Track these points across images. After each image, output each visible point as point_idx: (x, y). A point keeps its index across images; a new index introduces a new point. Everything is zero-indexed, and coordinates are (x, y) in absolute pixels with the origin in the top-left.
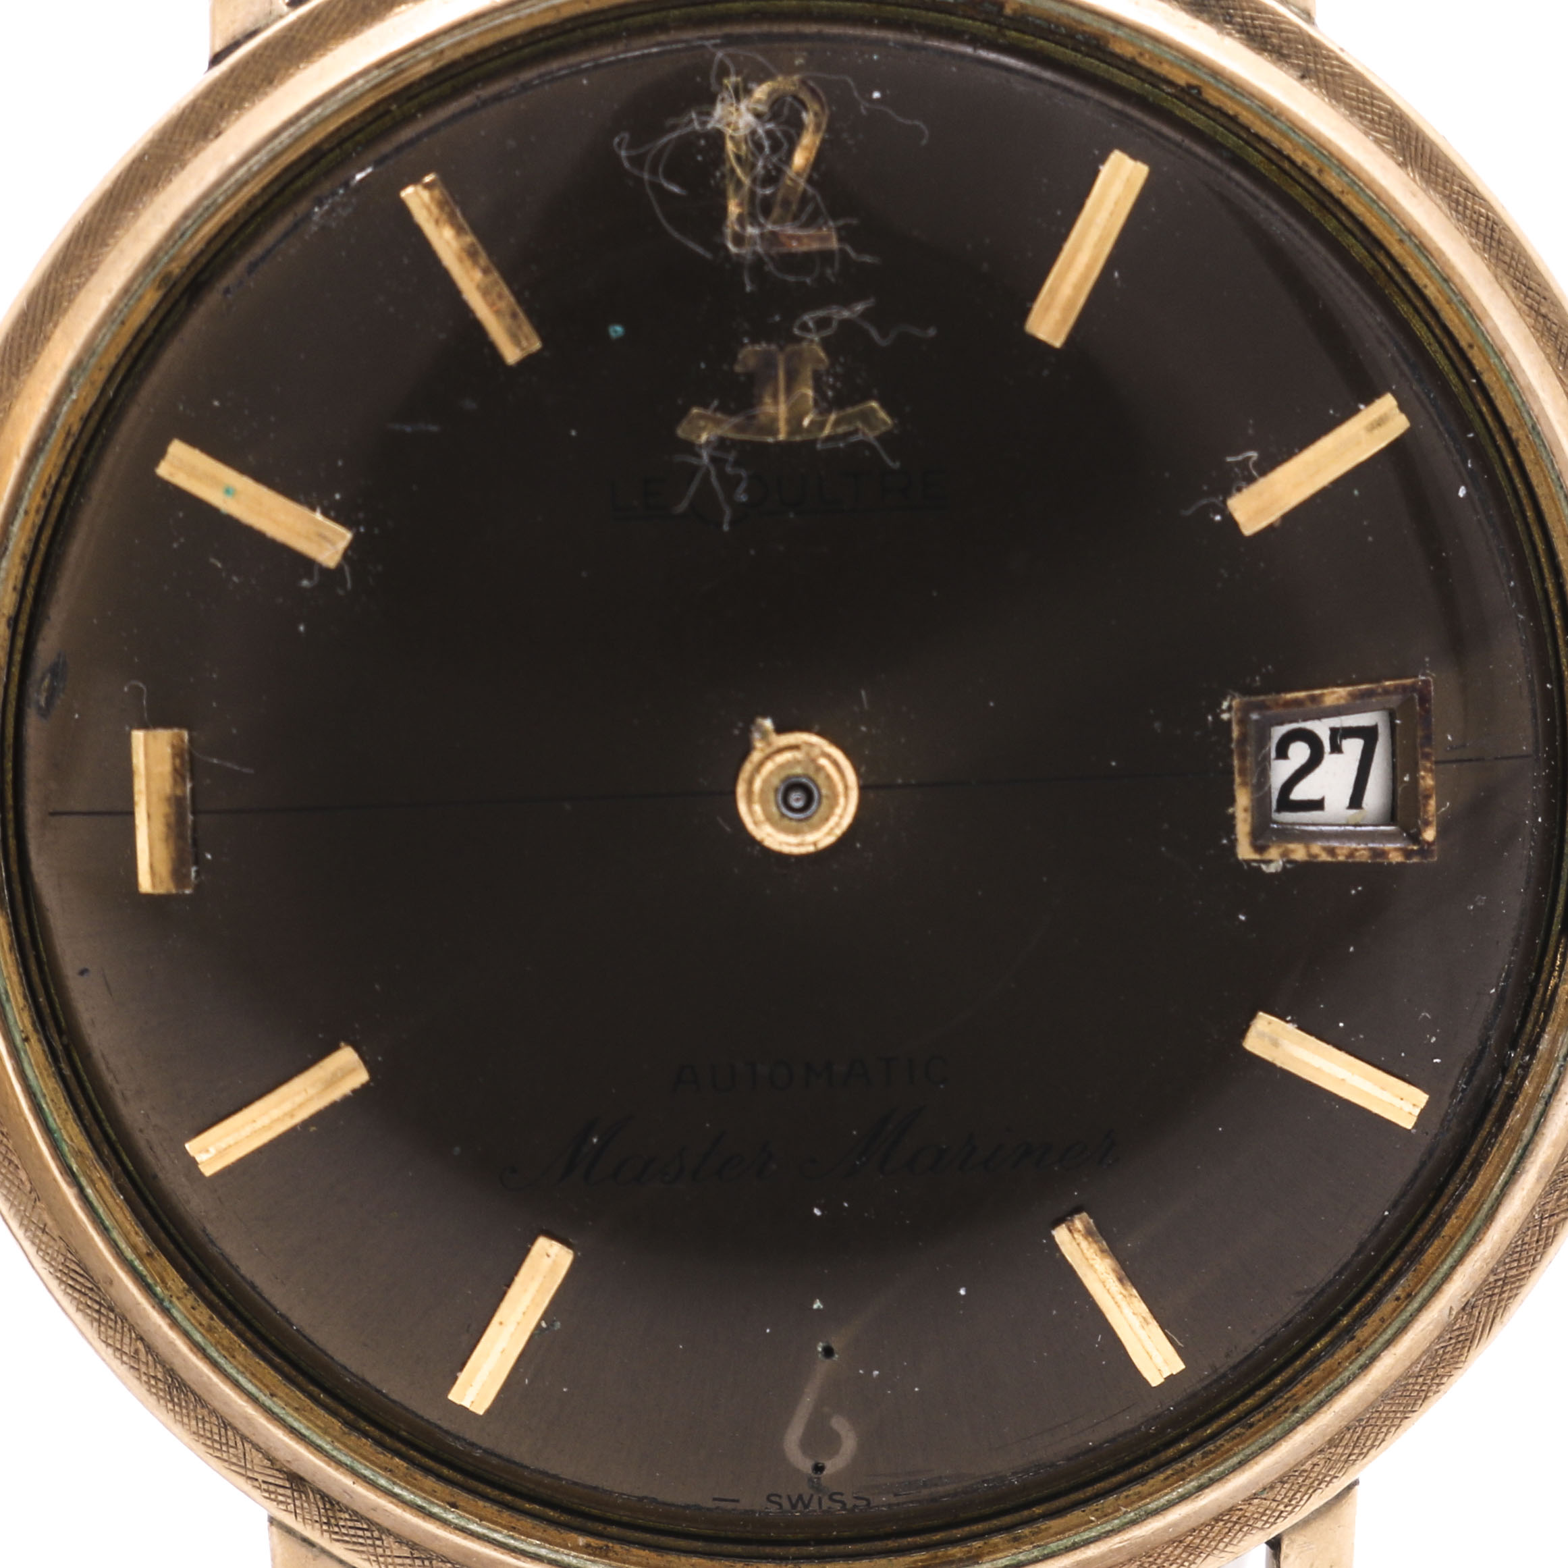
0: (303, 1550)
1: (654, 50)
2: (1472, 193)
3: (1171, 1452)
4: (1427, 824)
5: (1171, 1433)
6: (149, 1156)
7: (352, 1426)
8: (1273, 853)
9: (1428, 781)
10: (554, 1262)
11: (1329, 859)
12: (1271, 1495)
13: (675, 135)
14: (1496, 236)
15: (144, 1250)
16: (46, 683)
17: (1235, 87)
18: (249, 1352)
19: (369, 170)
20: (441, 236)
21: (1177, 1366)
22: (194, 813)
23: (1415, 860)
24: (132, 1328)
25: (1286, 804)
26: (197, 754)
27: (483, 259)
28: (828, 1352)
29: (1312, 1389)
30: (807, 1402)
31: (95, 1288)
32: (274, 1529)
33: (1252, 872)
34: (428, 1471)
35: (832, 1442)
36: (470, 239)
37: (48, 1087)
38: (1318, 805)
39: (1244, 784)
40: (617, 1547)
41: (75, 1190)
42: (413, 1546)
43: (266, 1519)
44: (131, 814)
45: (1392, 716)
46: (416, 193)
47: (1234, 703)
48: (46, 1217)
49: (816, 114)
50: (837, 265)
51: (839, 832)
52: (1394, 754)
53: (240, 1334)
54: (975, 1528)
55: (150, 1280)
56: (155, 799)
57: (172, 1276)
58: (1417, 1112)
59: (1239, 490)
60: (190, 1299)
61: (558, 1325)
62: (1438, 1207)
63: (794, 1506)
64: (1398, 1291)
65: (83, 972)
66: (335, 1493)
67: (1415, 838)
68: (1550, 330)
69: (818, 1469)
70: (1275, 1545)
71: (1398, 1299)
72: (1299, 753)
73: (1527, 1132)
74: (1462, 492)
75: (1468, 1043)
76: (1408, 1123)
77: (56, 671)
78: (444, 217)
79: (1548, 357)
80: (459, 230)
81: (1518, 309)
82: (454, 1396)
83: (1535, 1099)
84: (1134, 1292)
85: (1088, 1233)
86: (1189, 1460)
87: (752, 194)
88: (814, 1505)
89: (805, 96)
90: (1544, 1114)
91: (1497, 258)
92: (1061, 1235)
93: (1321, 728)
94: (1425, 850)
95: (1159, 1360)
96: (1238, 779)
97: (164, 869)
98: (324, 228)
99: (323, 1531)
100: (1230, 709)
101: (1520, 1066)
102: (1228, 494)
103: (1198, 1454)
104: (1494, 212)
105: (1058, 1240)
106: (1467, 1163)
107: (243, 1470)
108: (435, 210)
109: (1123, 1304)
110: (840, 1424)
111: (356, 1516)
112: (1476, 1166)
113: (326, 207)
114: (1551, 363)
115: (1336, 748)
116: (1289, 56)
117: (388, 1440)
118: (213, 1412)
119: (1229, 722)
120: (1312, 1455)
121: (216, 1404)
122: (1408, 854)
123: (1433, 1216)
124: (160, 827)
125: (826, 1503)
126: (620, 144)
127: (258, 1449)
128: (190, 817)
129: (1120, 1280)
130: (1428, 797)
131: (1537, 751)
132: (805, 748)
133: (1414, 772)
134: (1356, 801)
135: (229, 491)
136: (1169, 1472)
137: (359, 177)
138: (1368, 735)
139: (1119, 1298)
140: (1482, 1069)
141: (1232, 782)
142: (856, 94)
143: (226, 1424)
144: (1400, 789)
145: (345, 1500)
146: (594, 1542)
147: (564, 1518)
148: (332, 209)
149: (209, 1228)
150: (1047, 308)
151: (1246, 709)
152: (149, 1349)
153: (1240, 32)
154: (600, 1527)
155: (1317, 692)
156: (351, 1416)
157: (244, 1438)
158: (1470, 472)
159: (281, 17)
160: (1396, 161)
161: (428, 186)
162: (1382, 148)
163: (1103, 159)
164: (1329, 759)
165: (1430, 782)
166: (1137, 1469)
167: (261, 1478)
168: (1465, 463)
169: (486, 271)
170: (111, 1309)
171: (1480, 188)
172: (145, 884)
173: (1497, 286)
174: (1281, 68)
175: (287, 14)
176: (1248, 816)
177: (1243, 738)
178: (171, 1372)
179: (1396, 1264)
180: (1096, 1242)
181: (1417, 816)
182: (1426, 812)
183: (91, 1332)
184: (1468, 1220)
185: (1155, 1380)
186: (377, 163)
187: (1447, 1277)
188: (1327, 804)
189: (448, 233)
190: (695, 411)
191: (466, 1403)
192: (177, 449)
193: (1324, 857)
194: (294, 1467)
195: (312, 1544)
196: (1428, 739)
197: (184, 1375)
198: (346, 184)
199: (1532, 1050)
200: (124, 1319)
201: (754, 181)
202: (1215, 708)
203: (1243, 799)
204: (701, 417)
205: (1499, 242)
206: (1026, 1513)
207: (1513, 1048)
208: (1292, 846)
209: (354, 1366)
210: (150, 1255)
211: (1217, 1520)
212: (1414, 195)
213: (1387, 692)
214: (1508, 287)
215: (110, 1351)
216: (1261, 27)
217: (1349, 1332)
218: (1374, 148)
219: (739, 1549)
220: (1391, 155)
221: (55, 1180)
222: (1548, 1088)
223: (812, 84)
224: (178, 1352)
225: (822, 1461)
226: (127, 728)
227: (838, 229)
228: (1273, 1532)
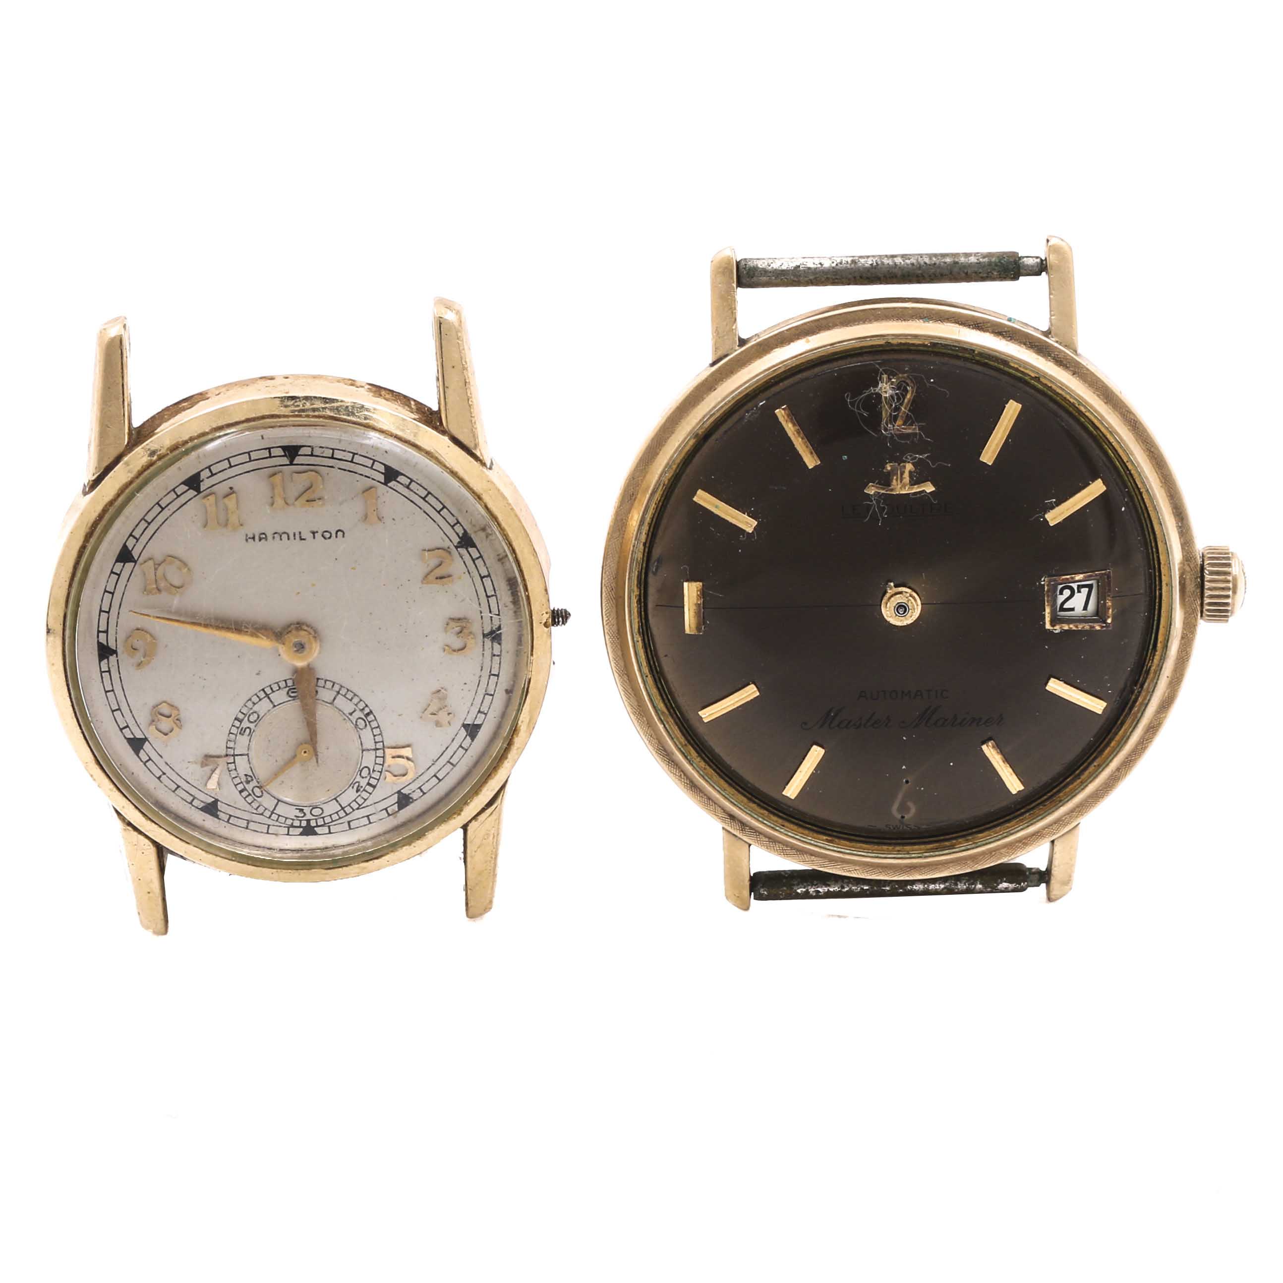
0: (733, 838)
1: (859, 364)
2: (1129, 412)
3: (1019, 813)
4: (1109, 617)
5: (1018, 807)
6: (686, 714)
7: (750, 800)
8: (1057, 627)
9: (1109, 604)
10: (819, 753)
11: (1076, 629)
12: (1051, 827)
13: (865, 395)
14: (1137, 426)
15: (684, 743)
16: (656, 564)
17: (1051, 379)
18: (718, 777)
19: (764, 402)
20: (788, 426)
21: (1022, 788)
22: (703, 608)
23: (1104, 629)
24: (679, 768)
25: (1062, 609)
26: (705, 590)
27: (802, 435)
28: (907, 782)
29: (1067, 795)
30: (900, 796)
31: (668, 755)
32: (724, 831)
33: (1051, 632)
34: (774, 814)
35: (908, 810)
36: (798, 427)
37: (654, 691)
38: (1072, 609)
39: (1048, 605)
40: (836, 840)
41: (663, 726)
42: (769, 838)
43: (721, 828)
44: (683, 607)
45: (1098, 583)
46: (780, 411)
47: (1046, 579)
48: (652, 732)
49: (912, 388)
50: (918, 437)
51: (914, 619)
52: (1098, 594)
53: (714, 770)
54: (954, 835)
55: (686, 754)
56: (691, 604)
57: (693, 751)
58: (1103, 708)
59: (1049, 511)
60: (699, 759)
61: (819, 772)
62: (1109, 737)
63: (894, 829)
64: (1095, 764)
65: (666, 656)
66: (744, 821)
67: (1105, 622)
68: (1154, 456)
69: (903, 817)
70: (1053, 842)
71: (1095, 766)
72: (1067, 593)
73: (1139, 715)
74: (1123, 509)
75: (1121, 685)
76: (1100, 712)
77: (659, 561)
78: (789, 420)
79: (1153, 465)
80: (794, 425)
81: (1144, 450)
82: (784, 793)
83: (1141, 704)
84: (1008, 765)
85: (993, 747)
86: (1025, 816)
87: (891, 414)
88: (901, 828)
89: (908, 381)
90: (1144, 710)
91: (1137, 433)
92: (984, 747)
93: (1075, 586)
94: (1108, 625)
95: (1015, 786)
96: (1046, 604)
97: (693, 626)
98: (749, 421)
99: (740, 833)
100: (1044, 581)
101: (1138, 692)
102: (1045, 513)
103: (1027, 814)
104: (1136, 417)
105: (983, 749)
106: (1119, 722)
107: (715, 813)
108: (786, 417)
109: (1004, 769)
110: (910, 804)
111: (751, 828)
112: (1122, 724)
113: (750, 414)
114: (1154, 468)
115: (1079, 592)
116: (1069, 367)
117: (762, 804)
118: (705, 795)
119: (1044, 585)
120: (1065, 815)
121: (706, 793)
122: (1102, 627)
123: (1107, 740)
124: (692, 614)
125: (905, 828)
126: (847, 396)
127: (720, 807)
128: (702, 610)
129: (1003, 762)
130: (1109, 609)
131: (1146, 592)
132: (904, 594)
133: (1105, 600)
134: (1085, 608)
135: (717, 507)
136: (1018, 820)
137: (761, 404)
138: (1090, 587)
139: (1003, 767)
140: (1125, 694)
141: (1045, 604)
142: (925, 381)
143: (709, 799)
144: (1100, 606)
145: (748, 824)
146: (829, 838)
147: (819, 830)
148: (752, 415)
149: (705, 737)
150: (987, 453)
151: (1050, 581)
152: (685, 775)
153: (1053, 359)
154: (830, 833)
155: (1073, 576)
156: (750, 796)
157: (715, 803)
158: (1127, 502)
159: (736, 351)
160: (1104, 401)
161: (783, 409)
162: (1099, 397)
163: (1007, 403)
164: (1077, 595)
165: (1110, 604)
166: (1008, 818)
167: (721, 815)
168: (1124, 499)
169: (802, 439)
170: (673, 762)
171: (1133, 411)
172: (687, 631)
173: (1137, 443)
174: (1066, 372)
175: (738, 349)
176: (1049, 615)
177: (1048, 591)
178: (691, 782)
179: (1094, 755)
180: (996, 750)
181: (1105, 615)
182: (1108, 613)
183: (666, 768)
184: (1119, 742)
185: (1014, 792)
186: (767, 400)
187: (1111, 761)
188: (1076, 609)
189: (790, 425)
190: (871, 484)
191: (788, 795)
192: (700, 492)
193: (1074, 628)
194: (732, 813)
195: (736, 836)
196: (1109, 590)
197: (697, 783)
198: (756, 406)
199: (1142, 686)
200: (677, 765)
201: (891, 411)
202: (1040, 580)
203: (1048, 610)
204: (873, 486)
205: (1138, 428)
206: (970, 831)
207: (1136, 686)
208: (1063, 625)
209: (751, 781)
210: (686, 745)
211: (1033, 835)
212: (1110, 413)
213: (1096, 575)
214: (1140, 443)
215: (672, 774)
216: (1060, 358)
217: (1078, 777)
218: (1096, 398)
219: (876, 841)
220: (1102, 400)
221: (656, 722)
222: (1146, 701)
223: (911, 377)
224: (695, 777)
225: (904, 815)
226: (682, 580)
227: (919, 426)
228: (1052, 839)
